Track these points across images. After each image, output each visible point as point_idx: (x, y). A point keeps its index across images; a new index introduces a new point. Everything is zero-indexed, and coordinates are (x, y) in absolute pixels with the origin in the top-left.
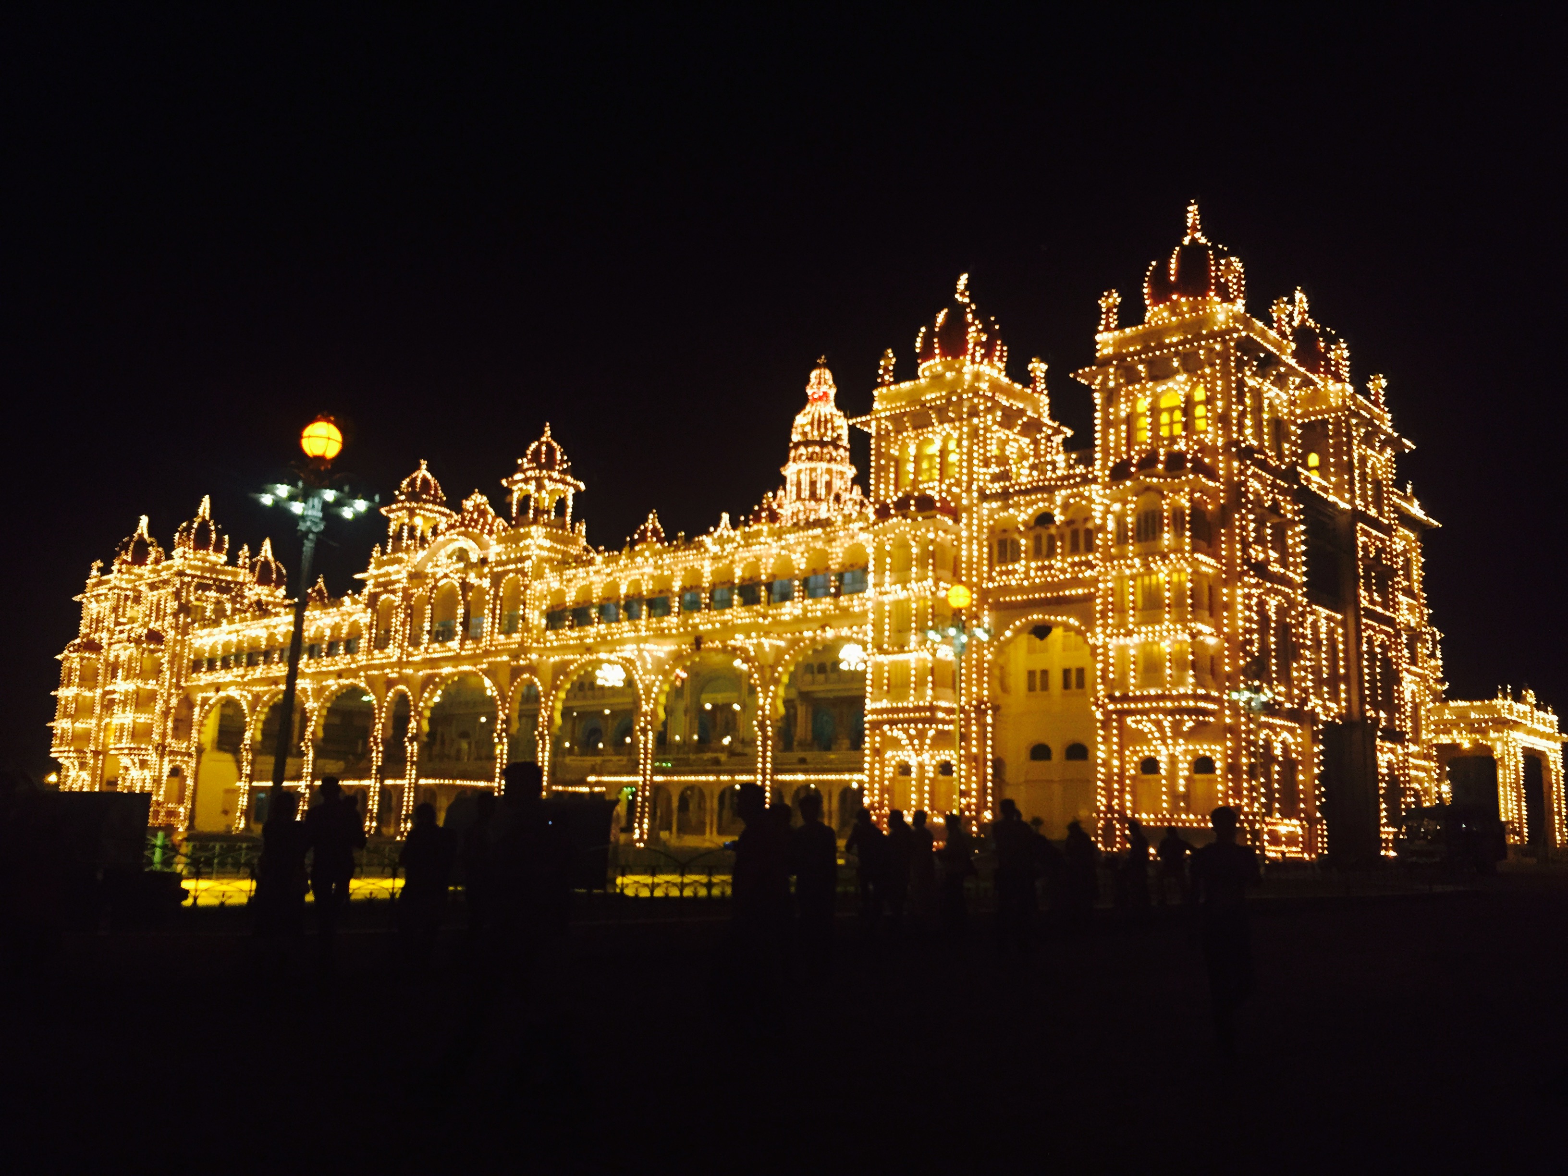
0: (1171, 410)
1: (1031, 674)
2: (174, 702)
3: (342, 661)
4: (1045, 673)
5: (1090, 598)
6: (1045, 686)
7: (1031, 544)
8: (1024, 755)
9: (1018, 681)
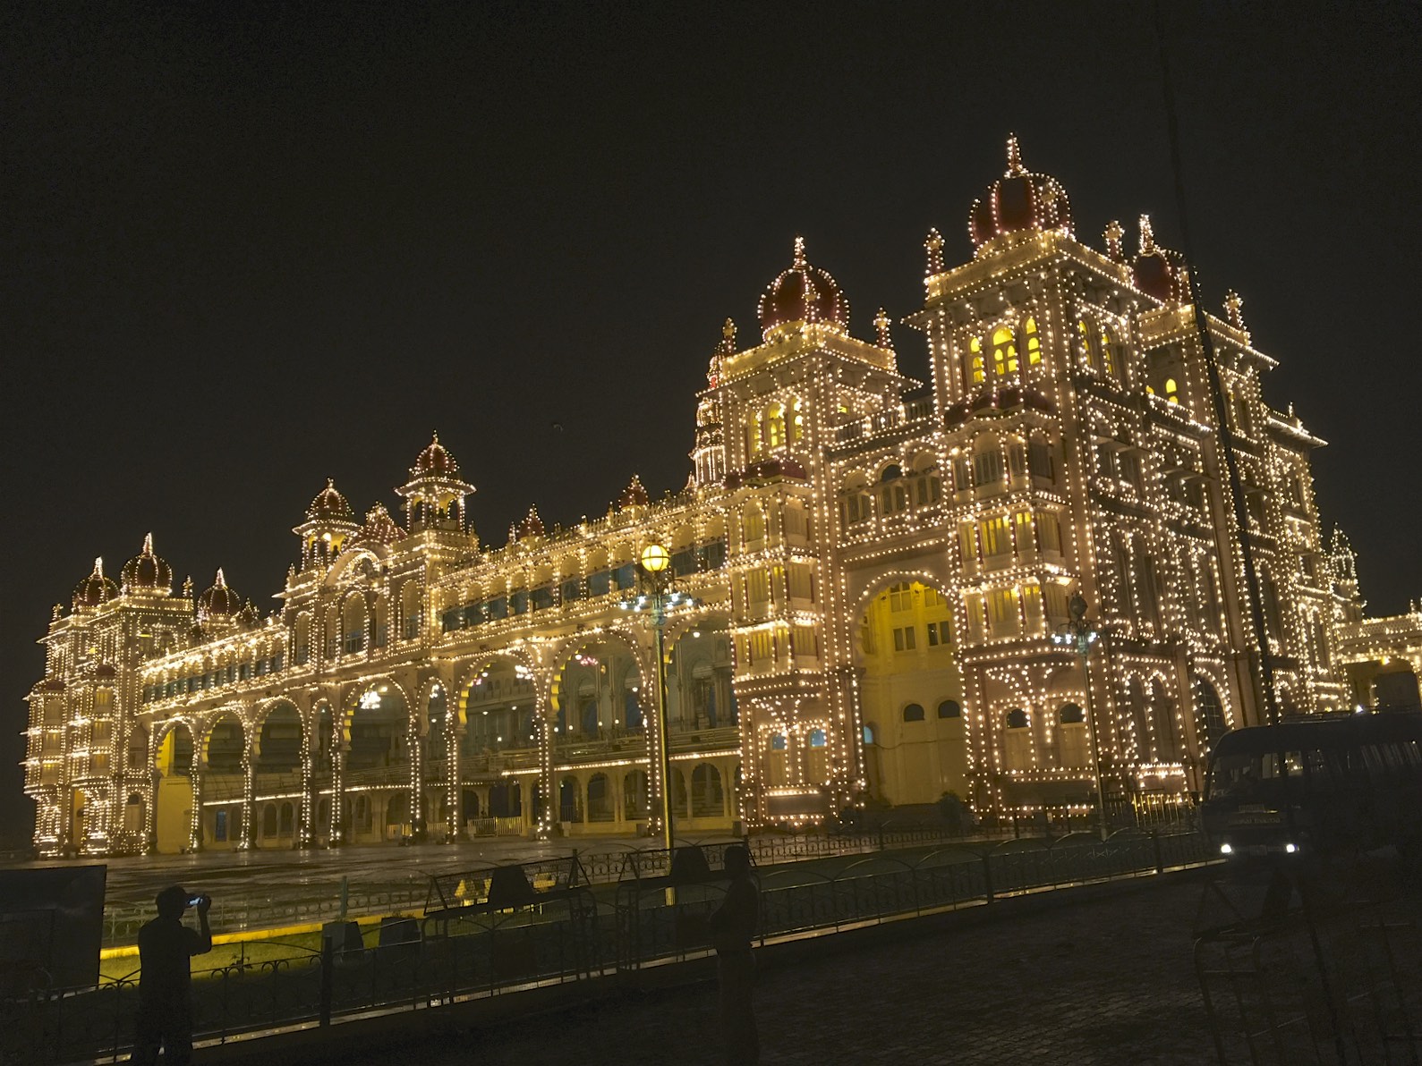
0: (1004, 347)
1: (897, 632)
2: (128, 732)
3: (270, 680)
4: (910, 630)
5: (941, 548)
6: (911, 645)
7: (880, 499)
8: (897, 715)
9: (884, 640)
